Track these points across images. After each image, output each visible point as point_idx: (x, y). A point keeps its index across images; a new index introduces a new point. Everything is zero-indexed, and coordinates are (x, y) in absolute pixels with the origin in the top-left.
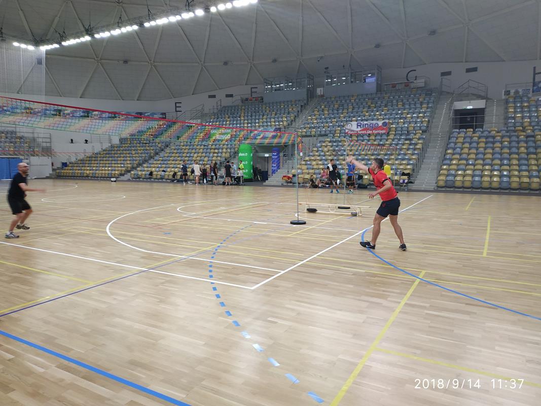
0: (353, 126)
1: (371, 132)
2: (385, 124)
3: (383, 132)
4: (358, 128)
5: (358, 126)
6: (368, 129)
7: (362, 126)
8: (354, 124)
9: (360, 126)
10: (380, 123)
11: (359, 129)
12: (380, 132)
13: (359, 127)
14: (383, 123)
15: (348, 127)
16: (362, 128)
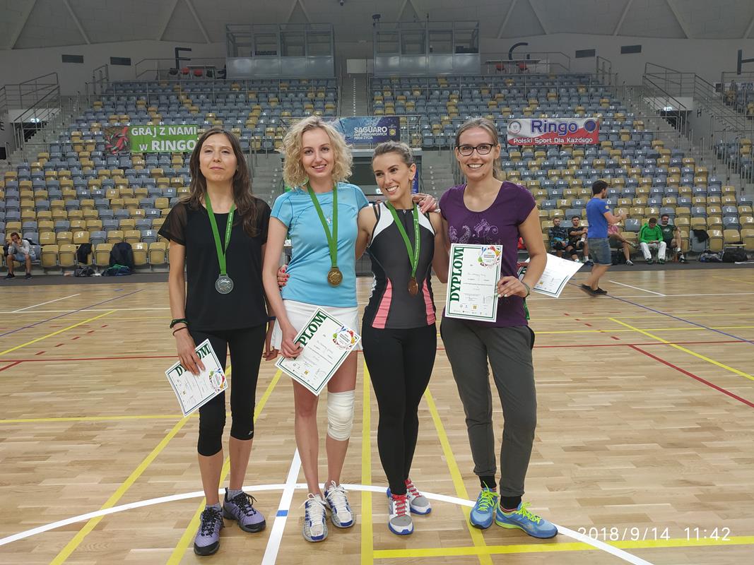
0: (523, 128)
1: (563, 141)
2: (590, 125)
3: (588, 141)
4: (533, 131)
5: (533, 126)
6: (556, 136)
7: (542, 128)
8: (526, 123)
9: (539, 127)
10: (581, 124)
11: (537, 134)
12: (583, 141)
13: (536, 130)
14: (587, 124)
15: (513, 128)
16: (543, 133)
